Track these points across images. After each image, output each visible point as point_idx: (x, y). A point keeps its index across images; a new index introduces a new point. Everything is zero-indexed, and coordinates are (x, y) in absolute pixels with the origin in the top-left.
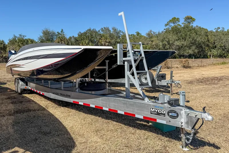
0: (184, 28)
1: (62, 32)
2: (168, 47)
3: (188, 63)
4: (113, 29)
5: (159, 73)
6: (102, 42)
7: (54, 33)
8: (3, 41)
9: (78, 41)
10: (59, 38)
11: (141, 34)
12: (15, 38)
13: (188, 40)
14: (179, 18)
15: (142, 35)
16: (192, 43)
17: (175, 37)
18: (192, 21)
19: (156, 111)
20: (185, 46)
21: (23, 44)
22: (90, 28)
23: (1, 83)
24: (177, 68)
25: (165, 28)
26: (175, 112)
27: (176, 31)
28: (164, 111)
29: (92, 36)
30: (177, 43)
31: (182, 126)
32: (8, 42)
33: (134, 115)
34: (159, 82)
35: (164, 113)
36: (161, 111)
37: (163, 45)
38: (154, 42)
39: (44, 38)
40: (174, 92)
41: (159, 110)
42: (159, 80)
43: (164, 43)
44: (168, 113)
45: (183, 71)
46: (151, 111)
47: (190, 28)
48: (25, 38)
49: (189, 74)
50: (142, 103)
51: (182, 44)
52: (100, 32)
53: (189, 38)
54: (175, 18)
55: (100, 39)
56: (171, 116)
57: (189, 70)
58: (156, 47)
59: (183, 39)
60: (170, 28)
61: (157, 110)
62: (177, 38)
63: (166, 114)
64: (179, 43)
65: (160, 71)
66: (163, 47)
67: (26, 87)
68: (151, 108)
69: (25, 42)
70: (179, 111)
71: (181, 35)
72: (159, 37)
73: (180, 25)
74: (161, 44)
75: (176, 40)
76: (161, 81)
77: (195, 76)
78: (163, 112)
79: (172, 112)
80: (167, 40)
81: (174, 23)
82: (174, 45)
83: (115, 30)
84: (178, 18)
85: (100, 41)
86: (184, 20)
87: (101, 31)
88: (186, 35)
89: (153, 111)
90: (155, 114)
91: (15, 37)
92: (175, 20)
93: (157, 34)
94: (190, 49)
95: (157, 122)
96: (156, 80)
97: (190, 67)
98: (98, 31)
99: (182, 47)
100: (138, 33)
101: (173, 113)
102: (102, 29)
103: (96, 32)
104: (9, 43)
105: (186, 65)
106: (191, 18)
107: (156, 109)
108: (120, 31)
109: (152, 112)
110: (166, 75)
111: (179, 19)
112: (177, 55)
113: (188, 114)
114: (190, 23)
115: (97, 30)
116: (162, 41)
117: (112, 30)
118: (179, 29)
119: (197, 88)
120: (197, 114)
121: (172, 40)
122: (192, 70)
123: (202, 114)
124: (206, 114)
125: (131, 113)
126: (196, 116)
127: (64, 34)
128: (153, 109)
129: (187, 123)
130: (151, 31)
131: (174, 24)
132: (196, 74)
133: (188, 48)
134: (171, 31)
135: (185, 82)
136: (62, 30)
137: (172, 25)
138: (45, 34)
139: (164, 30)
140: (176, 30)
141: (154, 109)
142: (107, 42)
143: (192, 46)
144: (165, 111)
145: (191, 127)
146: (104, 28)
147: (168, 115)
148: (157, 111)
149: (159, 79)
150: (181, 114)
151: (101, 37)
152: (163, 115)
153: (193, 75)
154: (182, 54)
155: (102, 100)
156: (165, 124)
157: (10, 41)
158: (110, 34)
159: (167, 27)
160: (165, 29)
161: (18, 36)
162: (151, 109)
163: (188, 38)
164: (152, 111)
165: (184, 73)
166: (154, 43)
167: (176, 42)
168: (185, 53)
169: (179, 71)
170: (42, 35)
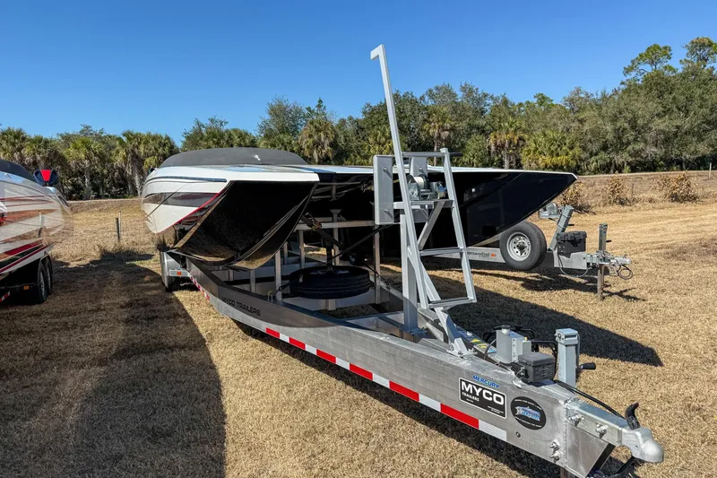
0: (684, 76)
1: (319, 106)
2: (631, 138)
3: (689, 185)
4: (463, 89)
5: (563, 230)
6: (431, 131)
7: (298, 111)
8: (168, 138)
9: (362, 129)
10: (312, 123)
11: (552, 101)
12: (200, 130)
13: (695, 114)
14: (668, 45)
15: (554, 103)
16: (708, 123)
17: (655, 105)
18: (712, 54)
19: (478, 392)
20: (686, 133)
21: (218, 143)
22: (398, 91)
23: (141, 255)
24: (651, 201)
25: (624, 79)
26: (535, 407)
27: (658, 86)
28: (502, 398)
29: (403, 115)
30: (661, 124)
31: (557, 459)
32: (184, 139)
33: (416, 395)
34: (562, 257)
35: (502, 403)
36: (492, 397)
37: (616, 130)
38: (587, 124)
39: (273, 127)
40: (614, 290)
41: (484, 392)
42: (563, 254)
43: (618, 124)
44: (514, 405)
45: (670, 213)
46: (462, 391)
47: (702, 78)
48: (225, 128)
49: (686, 221)
50: (438, 361)
51: (678, 127)
52: (426, 100)
53: (701, 107)
54: (656, 47)
55: (426, 120)
56: (520, 416)
57: (689, 206)
58: (592, 139)
59: (679, 109)
60: (639, 77)
61: (480, 389)
62: (661, 109)
63: (508, 409)
64: (667, 123)
65: (566, 225)
66: (615, 137)
67: (180, 273)
68: (461, 380)
69: (223, 138)
70: (549, 405)
71: (674, 98)
72: (604, 108)
73: (670, 68)
74: (609, 128)
75: (658, 115)
76: (568, 255)
77: (704, 228)
78: (498, 399)
79: (526, 405)
80: (630, 116)
81: (652, 63)
82: (650, 129)
83: (469, 91)
84: (666, 48)
85: (426, 126)
86: (687, 51)
87: (427, 98)
88: (690, 99)
89: (467, 390)
90: (475, 403)
91: (200, 125)
92: (655, 53)
93: (599, 96)
94: (701, 139)
95: (480, 429)
96: (555, 252)
97: (694, 199)
98: (418, 98)
99: (676, 135)
100: (543, 98)
101: (528, 409)
102: (431, 91)
103: (414, 102)
104: (185, 143)
105: (680, 192)
106: (710, 44)
107: (478, 387)
108: (485, 95)
109: (467, 393)
110: (585, 235)
111: (670, 50)
112: (661, 159)
113: (577, 422)
114: (706, 60)
115: (417, 96)
116: (614, 119)
117: (460, 95)
118: (667, 81)
119: (694, 272)
120: (603, 428)
121: (644, 117)
122: (698, 207)
123: (624, 430)
124: (638, 434)
125: (408, 387)
126: (602, 434)
127: (325, 111)
128: (467, 383)
129: (573, 451)
130: (578, 91)
131: (654, 67)
132: (707, 223)
133: (695, 139)
134: (641, 87)
135: (663, 251)
136: (320, 101)
137: (648, 68)
138: (277, 116)
139: (623, 87)
140: (656, 84)
141: (470, 386)
142: (447, 130)
143: (709, 130)
144: (504, 396)
145: (586, 467)
146: (437, 88)
147: (514, 411)
148: (481, 393)
149: (562, 249)
150: (553, 418)
151: (429, 116)
152: (498, 411)
153: (698, 224)
154: (677, 156)
155: (333, 335)
156: (505, 440)
157: (188, 138)
158: (454, 105)
159: (629, 77)
160: (622, 83)
161: (206, 122)
162: (463, 383)
163: (694, 107)
164: (465, 391)
165: (670, 218)
166: (586, 127)
167: (658, 121)
168: (684, 153)
169: (656, 212)
170: (267, 117)
